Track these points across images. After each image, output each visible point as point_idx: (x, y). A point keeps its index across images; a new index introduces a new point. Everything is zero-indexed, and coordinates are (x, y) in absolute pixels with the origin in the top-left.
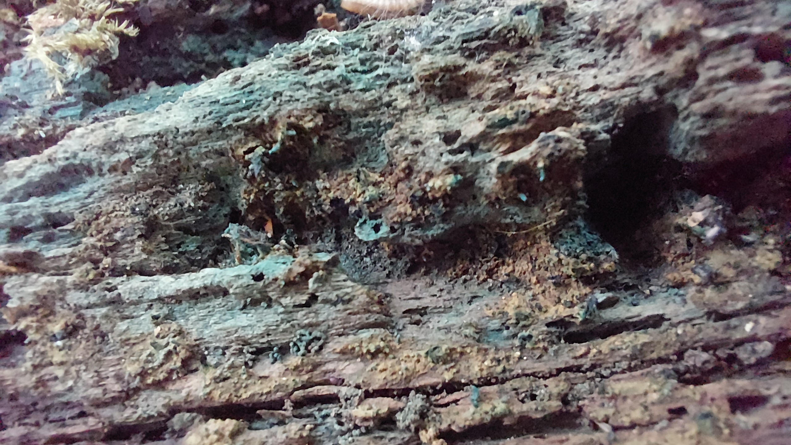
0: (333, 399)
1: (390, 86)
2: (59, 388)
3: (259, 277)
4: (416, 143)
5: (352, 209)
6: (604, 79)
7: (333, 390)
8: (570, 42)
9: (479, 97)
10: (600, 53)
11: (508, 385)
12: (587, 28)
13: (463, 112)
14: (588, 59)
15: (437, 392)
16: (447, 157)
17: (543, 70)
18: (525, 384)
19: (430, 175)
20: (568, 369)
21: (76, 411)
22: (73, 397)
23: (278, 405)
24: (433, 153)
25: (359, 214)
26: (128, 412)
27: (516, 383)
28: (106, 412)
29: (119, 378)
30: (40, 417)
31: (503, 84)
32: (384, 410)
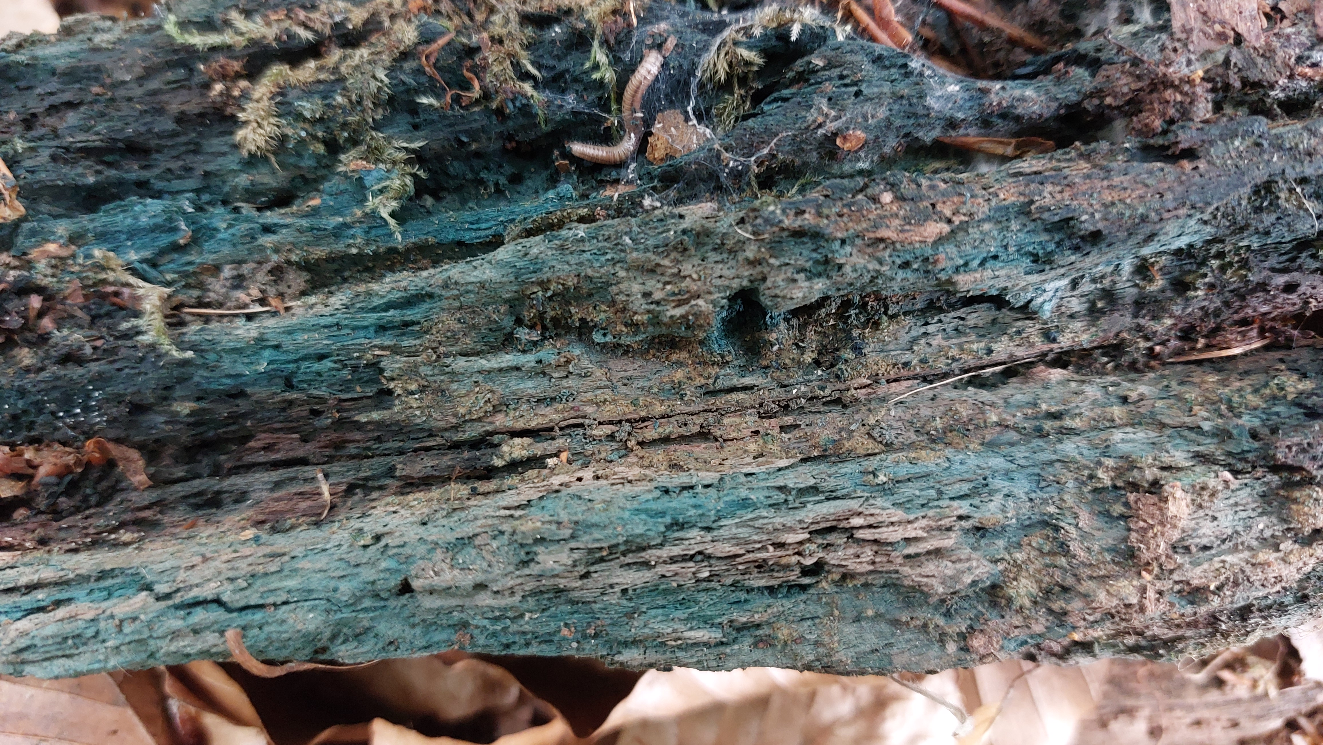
0: (581, 425)
1: (614, 264)
2: (418, 421)
3: (540, 362)
4: (628, 295)
5: (591, 324)
6: (726, 273)
7: (581, 420)
8: (710, 247)
9: (662, 274)
10: (725, 256)
11: (672, 420)
12: (719, 241)
13: (653, 282)
14: (719, 258)
15: (636, 421)
16: (644, 307)
17: (696, 263)
18: (681, 419)
19: (635, 313)
20: (705, 411)
21: (426, 434)
22: (426, 426)
23: (551, 429)
24: (637, 303)
25: (595, 326)
26: (460, 434)
27: (677, 418)
28: (447, 434)
29: (455, 415)
30: (404, 437)
31: (675, 270)
32: (609, 432)
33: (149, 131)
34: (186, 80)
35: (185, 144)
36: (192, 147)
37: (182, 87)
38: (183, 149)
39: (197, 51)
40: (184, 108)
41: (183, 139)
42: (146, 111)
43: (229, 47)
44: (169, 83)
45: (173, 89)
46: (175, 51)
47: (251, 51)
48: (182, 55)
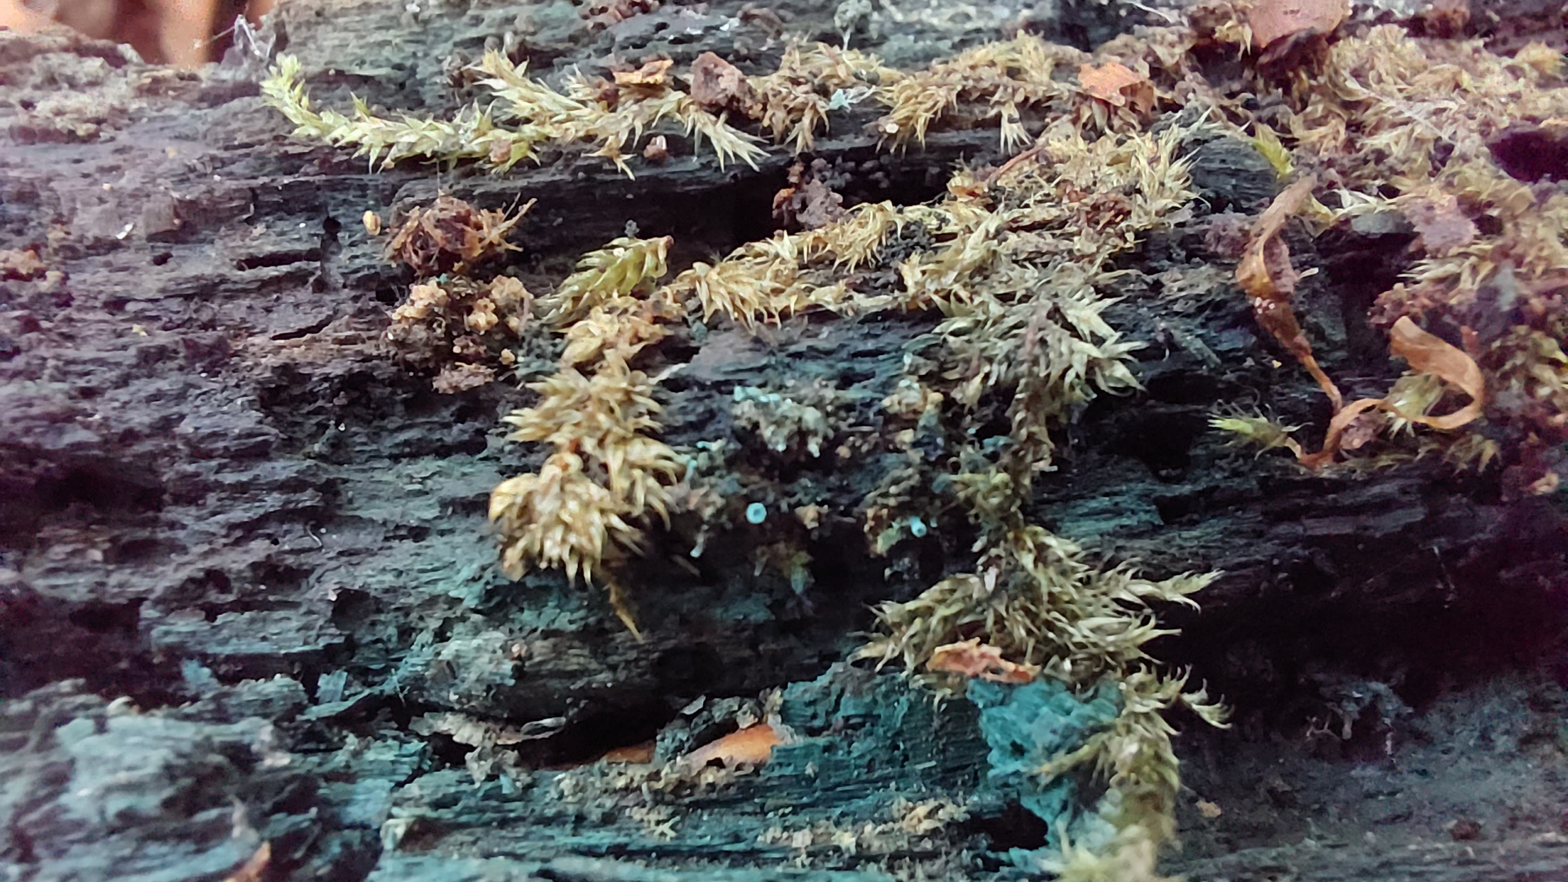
33: (165, 426)
34: (311, 256)
35: (283, 487)
36: (307, 499)
37: (298, 279)
38: (273, 501)
39: (360, 166)
40: (296, 352)
41: (283, 468)
42: (163, 353)
43: (469, 164)
44: (253, 262)
45: (265, 285)
46: (290, 163)
47: (540, 178)
48: (310, 174)
